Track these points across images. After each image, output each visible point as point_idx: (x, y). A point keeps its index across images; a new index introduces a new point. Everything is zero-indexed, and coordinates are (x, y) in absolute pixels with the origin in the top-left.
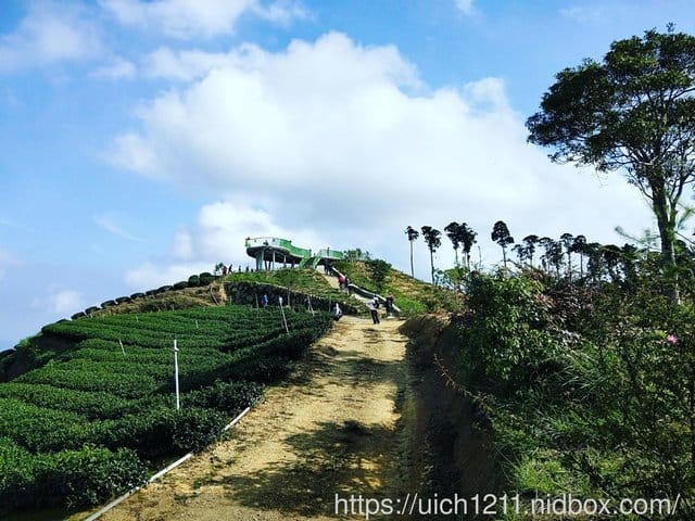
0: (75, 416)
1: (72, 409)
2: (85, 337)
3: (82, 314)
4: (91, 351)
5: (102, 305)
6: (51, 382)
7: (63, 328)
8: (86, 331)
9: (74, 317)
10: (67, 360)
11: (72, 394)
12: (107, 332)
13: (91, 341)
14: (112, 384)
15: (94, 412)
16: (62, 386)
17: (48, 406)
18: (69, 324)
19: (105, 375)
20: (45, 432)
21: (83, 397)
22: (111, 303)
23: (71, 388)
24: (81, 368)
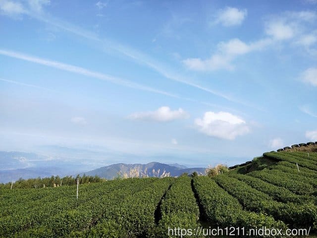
0: (267, 196)
1: (267, 193)
2: (281, 160)
3: (282, 150)
4: (283, 167)
5: (292, 146)
6: (261, 178)
7: (272, 155)
8: (281, 157)
9: (278, 151)
10: (271, 169)
11: (268, 185)
12: (292, 159)
13: (283, 162)
14: (289, 185)
15: (277, 196)
16: (265, 181)
17: (257, 189)
18: (275, 153)
19: (287, 180)
20: (252, 200)
21: (273, 188)
22: (297, 146)
23: (269, 183)
24: (276, 174)
